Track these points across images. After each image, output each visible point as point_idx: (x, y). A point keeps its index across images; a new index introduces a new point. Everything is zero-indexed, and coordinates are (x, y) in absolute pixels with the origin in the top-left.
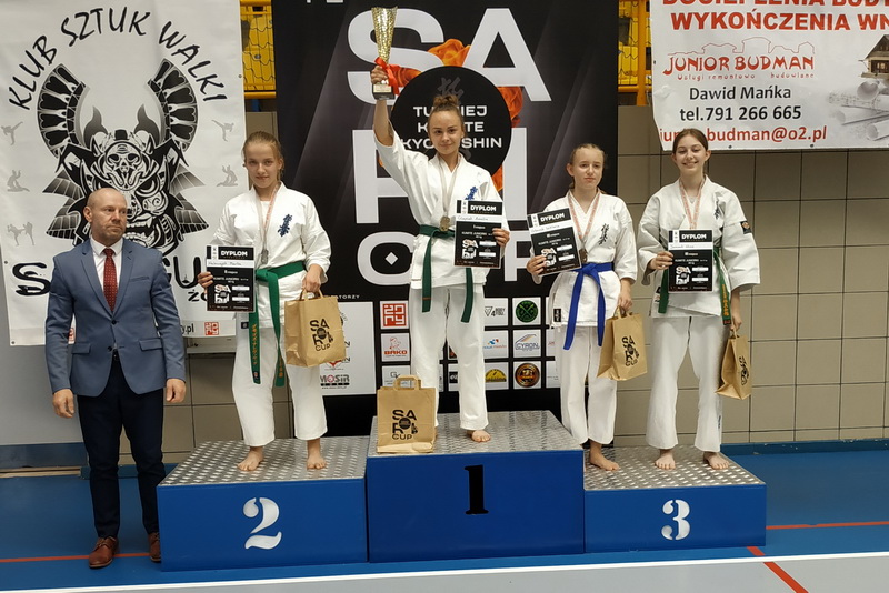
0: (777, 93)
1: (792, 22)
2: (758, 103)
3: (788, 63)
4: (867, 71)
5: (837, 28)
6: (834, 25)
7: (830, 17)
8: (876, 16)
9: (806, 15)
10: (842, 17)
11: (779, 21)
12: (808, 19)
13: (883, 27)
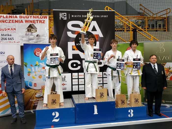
0: (8, 35)
1: (11, 21)
2: (5, 37)
3: (10, 29)
4: (27, 31)
5: (21, 23)
6: (20, 22)
7: (19, 20)
8: (29, 20)
9: (14, 20)
10: (22, 20)
11: (8, 21)
12: (14, 21)
13: (30, 23)
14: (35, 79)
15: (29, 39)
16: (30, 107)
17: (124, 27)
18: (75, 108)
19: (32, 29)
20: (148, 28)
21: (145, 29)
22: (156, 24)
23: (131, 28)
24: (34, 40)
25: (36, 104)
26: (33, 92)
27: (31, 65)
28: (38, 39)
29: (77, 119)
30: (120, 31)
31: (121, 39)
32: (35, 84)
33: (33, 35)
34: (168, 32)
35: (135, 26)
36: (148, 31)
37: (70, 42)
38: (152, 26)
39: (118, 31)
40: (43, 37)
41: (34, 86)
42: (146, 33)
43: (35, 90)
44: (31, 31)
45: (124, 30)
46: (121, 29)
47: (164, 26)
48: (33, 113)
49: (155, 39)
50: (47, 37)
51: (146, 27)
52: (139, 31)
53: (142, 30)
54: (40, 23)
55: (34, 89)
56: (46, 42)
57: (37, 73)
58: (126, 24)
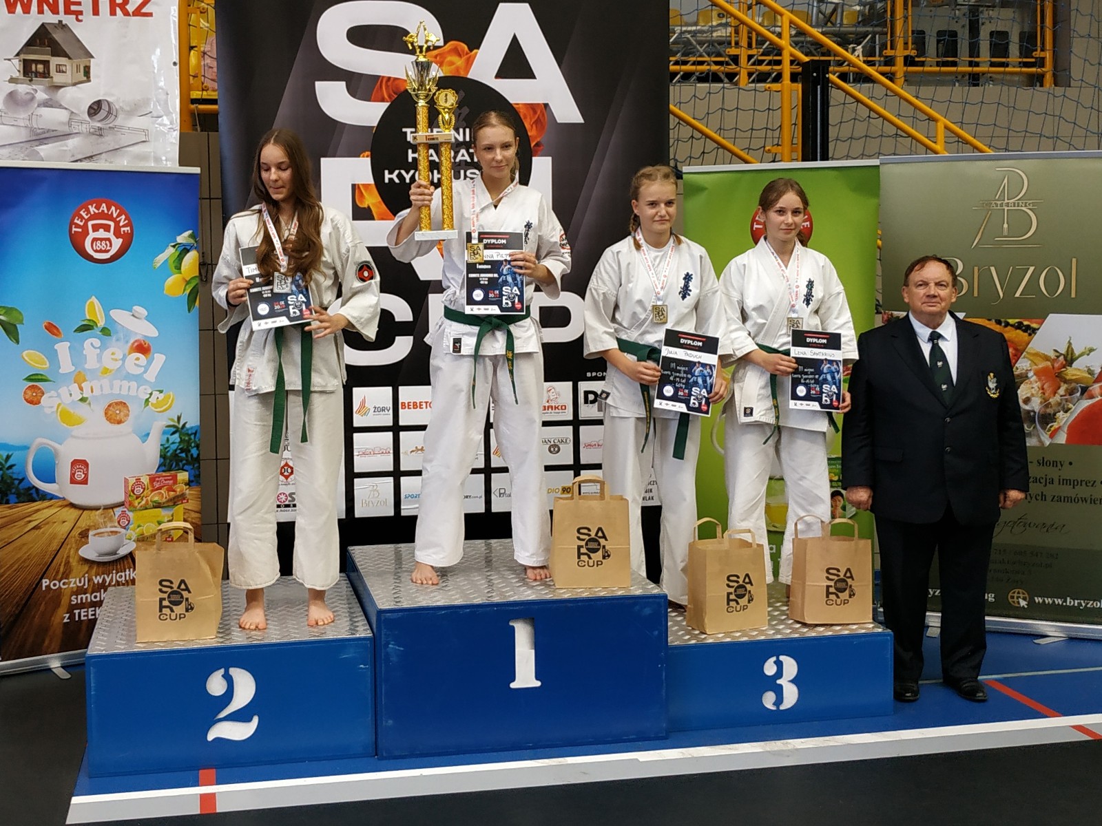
4: (16, 75)
13: (41, 11)
14: (77, 431)
15: (32, 130)
16: (44, 630)
17: (733, 51)
18: (374, 640)
19: (55, 61)
20: (909, 61)
21: (887, 69)
22: (974, 29)
23: (786, 59)
24: (72, 143)
25: (84, 614)
26: (66, 528)
27: (51, 328)
28: (99, 133)
29: (390, 722)
30: (704, 78)
31: (716, 136)
32: (75, 463)
33: (60, 107)
34: (1059, 91)
35: (818, 45)
36: (909, 80)
37: (334, 156)
38: (938, 42)
39: (687, 76)
40: (137, 122)
41: (73, 481)
42: (896, 94)
43: (76, 513)
44: (46, 74)
45: (735, 75)
46: (715, 68)
47: (1029, 41)
48: (64, 674)
49: (967, 142)
50: (166, 120)
51: (900, 53)
52: (843, 77)
53: (870, 70)
54: (113, 13)
55: (72, 506)
56: (157, 160)
57: (96, 384)
58: (751, 29)
